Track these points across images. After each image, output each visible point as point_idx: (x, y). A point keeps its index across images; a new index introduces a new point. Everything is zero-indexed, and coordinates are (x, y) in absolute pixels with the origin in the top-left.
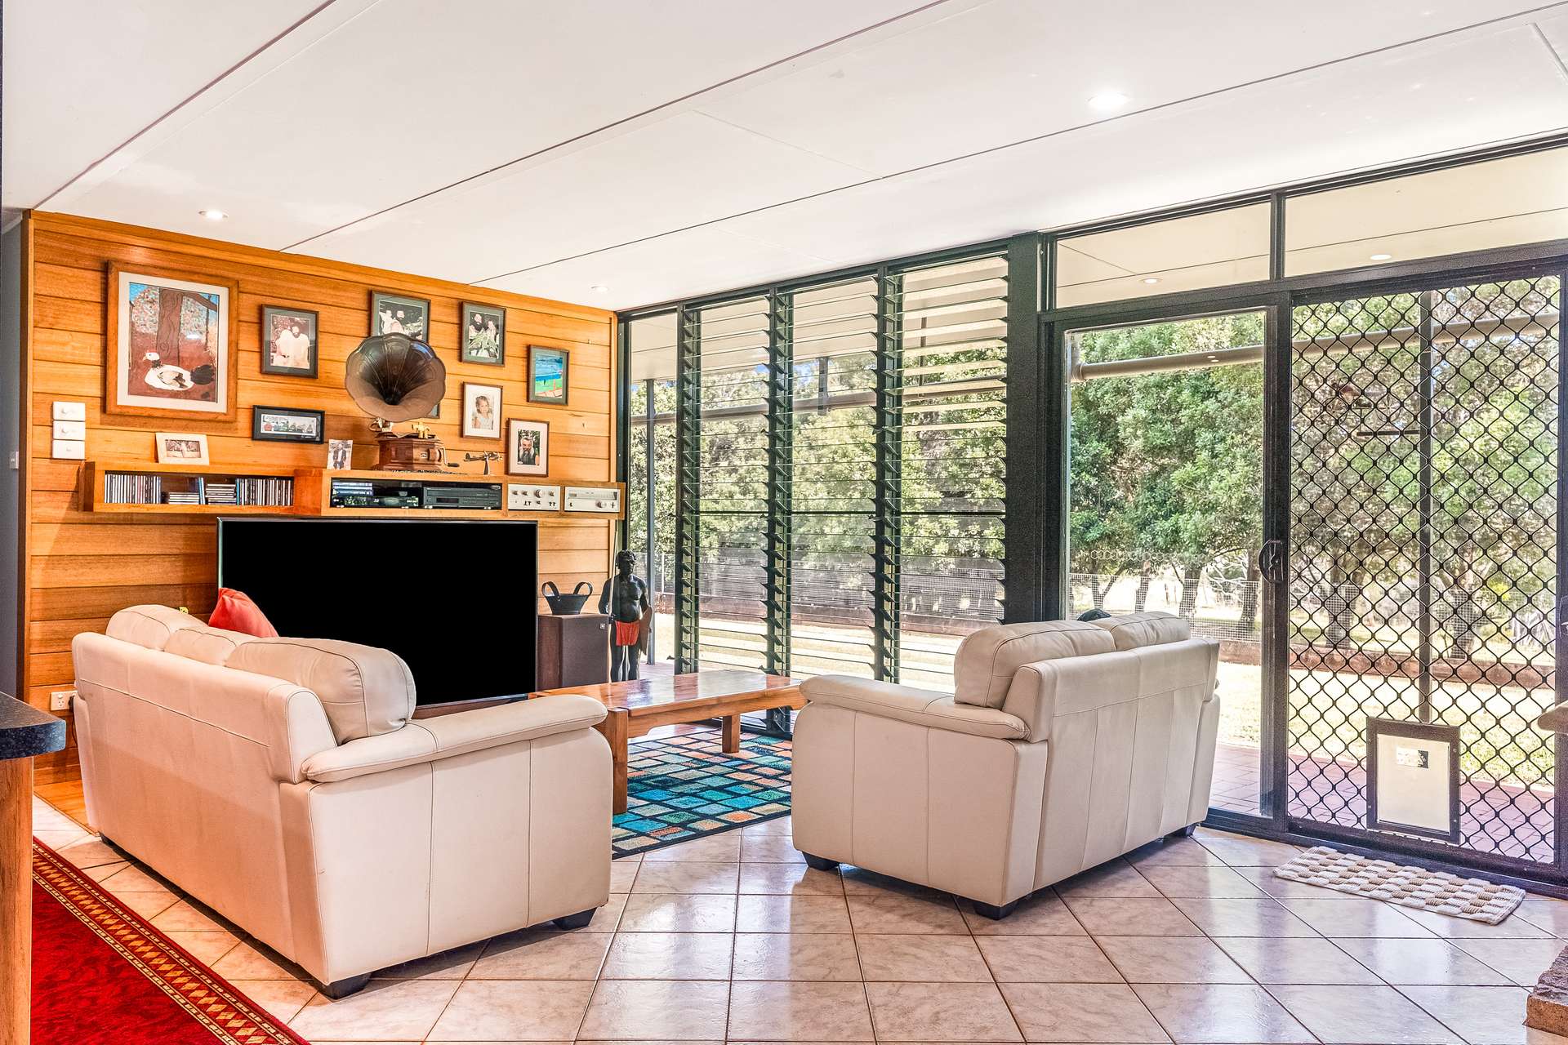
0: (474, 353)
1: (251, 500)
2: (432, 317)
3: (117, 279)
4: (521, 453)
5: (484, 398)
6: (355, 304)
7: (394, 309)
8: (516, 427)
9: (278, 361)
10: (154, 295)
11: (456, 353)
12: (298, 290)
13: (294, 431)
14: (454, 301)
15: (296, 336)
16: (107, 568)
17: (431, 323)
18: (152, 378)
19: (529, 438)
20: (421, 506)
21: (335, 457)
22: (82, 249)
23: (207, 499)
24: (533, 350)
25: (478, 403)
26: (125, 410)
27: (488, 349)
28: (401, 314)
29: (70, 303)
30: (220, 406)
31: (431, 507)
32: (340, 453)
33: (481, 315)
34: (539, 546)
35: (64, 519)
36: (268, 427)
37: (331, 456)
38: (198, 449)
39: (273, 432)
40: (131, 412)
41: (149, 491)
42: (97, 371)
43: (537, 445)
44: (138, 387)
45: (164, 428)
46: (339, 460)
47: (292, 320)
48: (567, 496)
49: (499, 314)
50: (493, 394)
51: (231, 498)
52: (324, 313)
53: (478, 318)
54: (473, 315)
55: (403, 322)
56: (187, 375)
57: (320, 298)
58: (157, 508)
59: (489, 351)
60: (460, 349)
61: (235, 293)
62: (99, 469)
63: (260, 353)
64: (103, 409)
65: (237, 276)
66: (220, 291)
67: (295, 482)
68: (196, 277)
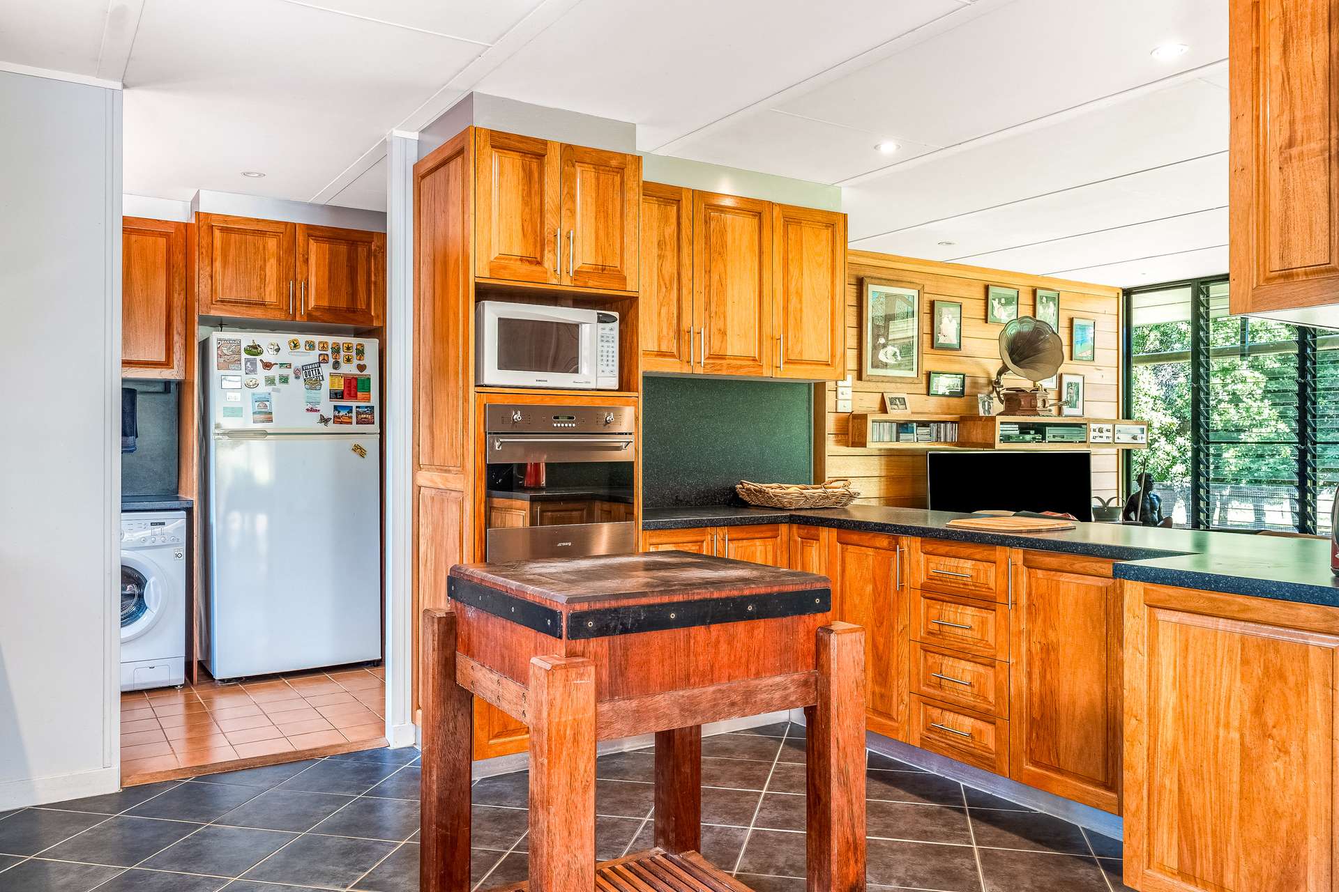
1: (938, 438)
3: (867, 290)
6: (979, 296)
8: (1065, 380)
9: (942, 340)
10: (883, 298)
14: (1031, 289)
15: (951, 321)
18: (882, 356)
19: (1073, 388)
20: (1043, 440)
21: (984, 407)
23: (918, 439)
24: (1074, 321)
26: (871, 378)
28: (1003, 300)
30: (914, 374)
31: (1047, 441)
32: (986, 403)
33: (1045, 296)
37: (980, 406)
38: (905, 404)
40: (874, 379)
41: (891, 434)
42: (857, 353)
43: (1077, 393)
46: (987, 408)
47: (949, 310)
48: (1116, 431)
49: (1054, 295)
51: (929, 437)
53: (1045, 299)
54: (1042, 297)
55: (1005, 306)
56: (898, 353)
57: (964, 294)
58: (893, 445)
61: (921, 293)
62: (870, 419)
63: (932, 334)
64: (860, 378)
65: (921, 282)
66: (914, 293)
67: (961, 425)
68: (903, 284)
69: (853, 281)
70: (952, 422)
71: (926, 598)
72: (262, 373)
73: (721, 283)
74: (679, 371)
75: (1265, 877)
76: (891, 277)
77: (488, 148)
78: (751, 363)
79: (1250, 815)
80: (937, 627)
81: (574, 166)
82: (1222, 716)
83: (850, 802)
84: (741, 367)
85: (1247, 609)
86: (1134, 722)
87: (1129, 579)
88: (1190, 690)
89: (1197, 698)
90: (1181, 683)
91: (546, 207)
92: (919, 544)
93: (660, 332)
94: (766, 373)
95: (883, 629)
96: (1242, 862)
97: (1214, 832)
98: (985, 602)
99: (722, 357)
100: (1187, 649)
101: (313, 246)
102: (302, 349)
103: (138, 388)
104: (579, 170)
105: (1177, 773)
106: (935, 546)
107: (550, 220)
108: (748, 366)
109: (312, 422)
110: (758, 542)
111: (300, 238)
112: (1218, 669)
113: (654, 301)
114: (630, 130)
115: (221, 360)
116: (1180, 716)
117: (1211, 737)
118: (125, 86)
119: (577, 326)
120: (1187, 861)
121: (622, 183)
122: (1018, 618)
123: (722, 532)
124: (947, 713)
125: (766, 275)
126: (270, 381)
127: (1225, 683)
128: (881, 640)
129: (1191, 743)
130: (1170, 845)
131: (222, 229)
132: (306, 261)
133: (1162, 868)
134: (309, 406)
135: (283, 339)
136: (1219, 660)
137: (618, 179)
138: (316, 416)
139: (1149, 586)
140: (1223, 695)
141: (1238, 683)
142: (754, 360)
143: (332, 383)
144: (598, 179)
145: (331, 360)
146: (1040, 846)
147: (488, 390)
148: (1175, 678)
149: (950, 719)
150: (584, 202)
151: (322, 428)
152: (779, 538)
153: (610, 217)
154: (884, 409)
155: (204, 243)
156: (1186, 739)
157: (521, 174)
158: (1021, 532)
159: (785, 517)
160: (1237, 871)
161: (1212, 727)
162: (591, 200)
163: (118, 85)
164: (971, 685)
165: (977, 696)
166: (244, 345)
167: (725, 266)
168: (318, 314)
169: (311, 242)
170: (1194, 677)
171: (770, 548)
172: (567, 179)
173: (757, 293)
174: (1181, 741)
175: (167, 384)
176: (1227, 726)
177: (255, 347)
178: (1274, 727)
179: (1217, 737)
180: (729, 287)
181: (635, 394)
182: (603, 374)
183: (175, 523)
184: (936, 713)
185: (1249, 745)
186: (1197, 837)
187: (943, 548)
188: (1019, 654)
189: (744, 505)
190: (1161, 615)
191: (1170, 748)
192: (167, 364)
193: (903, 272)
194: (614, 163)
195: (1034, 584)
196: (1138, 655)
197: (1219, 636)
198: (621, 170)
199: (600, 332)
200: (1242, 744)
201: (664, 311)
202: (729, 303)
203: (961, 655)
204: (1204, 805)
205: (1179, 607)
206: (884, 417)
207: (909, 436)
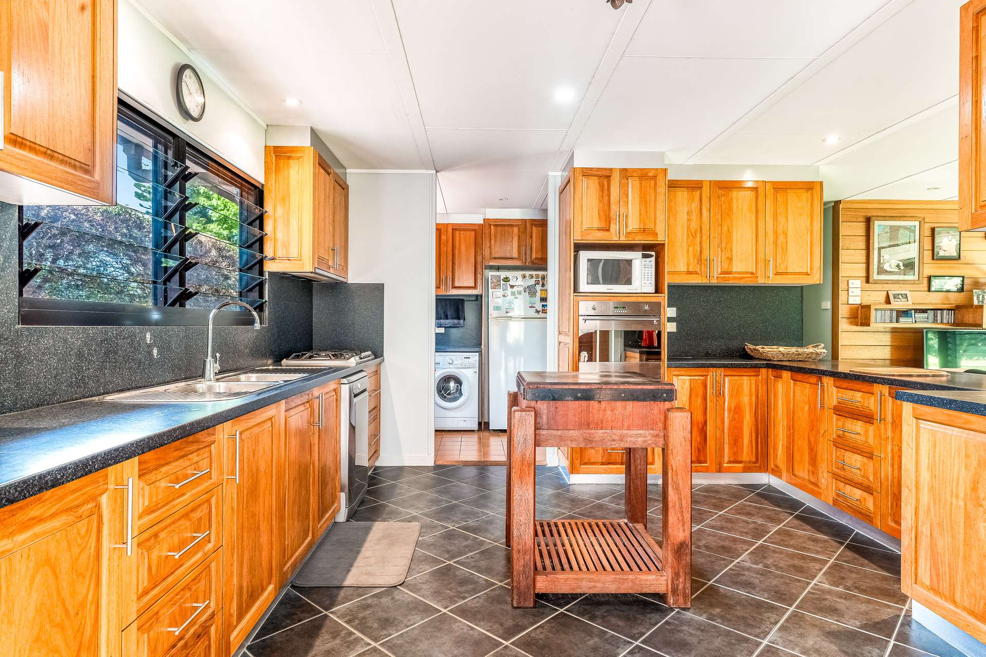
1: (935, 320)
3: (873, 224)
9: (940, 253)
10: (888, 230)
12: (948, 218)
15: (951, 240)
18: (887, 267)
21: (978, 298)
23: (916, 321)
26: (876, 281)
29: (853, 237)
30: (915, 277)
32: (981, 296)
37: (975, 298)
38: (907, 298)
39: (938, 288)
40: (879, 282)
41: (891, 317)
42: (865, 265)
44: (881, 271)
46: (981, 300)
47: (948, 233)
51: (926, 320)
56: (901, 264)
58: (896, 325)
61: (922, 223)
62: (873, 308)
63: (933, 250)
64: (868, 281)
65: (922, 216)
66: (917, 224)
67: (956, 312)
68: (906, 219)
69: (863, 220)
70: (948, 310)
71: (837, 414)
72: (510, 290)
73: (729, 232)
74: (700, 282)
75: (978, 598)
76: (895, 215)
77: (581, 177)
78: (750, 275)
79: (969, 556)
80: (841, 433)
81: (627, 179)
82: (954, 491)
83: (680, 499)
84: (743, 278)
85: (968, 422)
86: (907, 490)
87: (904, 401)
88: (937, 472)
89: (941, 478)
90: (932, 468)
91: (612, 201)
92: (832, 382)
93: (689, 260)
94: (761, 281)
95: (814, 433)
96: (965, 586)
97: (950, 565)
98: (867, 418)
99: (730, 273)
100: (935, 446)
101: (534, 229)
102: (527, 278)
103: (465, 298)
104: (630, 180)
105: (929, 525)
106: (841, 383)
107: (614, 208)
108: (748, 277)
109: (532, 312)
110: (745, 378)
111: (528, 226)
112: (952, 460)
113: (685, 244)
114: (662, 155)
115: (492, 285)
116: (932, 489)
117: (948, 504)
118: (437, 172)
119: (631, 261)
120: (935, 582)
121: (655, 185)
122: (886, 430)
123: (721, 371)
124: (848, 486)
125: (761, 224)
126: (513, 294)
127: (956, 469)
128: (812, 439)
129: (937, 506)
130: (925, 571)
131: (495, 226)
132: (531, 236)
133: (923, 585)
134: (531, 305)
135: (519, 274)
136: (953, 454)
137: (652, 183)
138: (534, 309)
139: (916, 406)
140: (955, 477)
141: (963, 469)
142: (752, 273)
143: (541, 294)
144: (641, 184)
145: (541, 283)
146: (880, 569)
147: (582, 294)
148: (929, 464)
149: (849, 490)
150: (633, 197)
151: (536, 315)
152: (760, 377)
153: (648, 203)
154: (888, 301)
155: (487, 232)
156: (934, 504)
157: (598, 187)
158: (894, 375)
159: (763, 364)
160: (962, 592)
161: (949, 498)
162: (637, 196)
163: (434, 172)
164: (859, 469)
165: (863, 477)
166: (502, 278)
167: (731, 221)
168: (536, 261)
169: (534, 227)
170: (939, 464)
171: (753, 382)
172: (624, 187)
173: (754, 233)
174: (932, 505)
175: (477, 296)
176: (957, 496)
177: (507, 278)
178: (983, 500)
179: (952, 504)
180: (734, 233)
181: (664, 295)
182: (644, 285)
183: (475, 357)
184: (841, 485)
185: (970, 510)
186: (940, 566)
187: (845, 384)
188: (886, 453)
189: (750, 357)
190: (923, 424)
191: (926, 508)
192: (475, 287)
193: (907, 211)
194: (650, 174)
195: (895, 408)
196: (909, 449)
197: (953, 438)
198: (654, 177)
199: (644, 263)
200: (965, 509)
201: (691, 249)
202: (734, 242)
203: (855, 451)
204: (944, 547)
205: (931, 419)
206: (888, 306)
207: (909, 320)
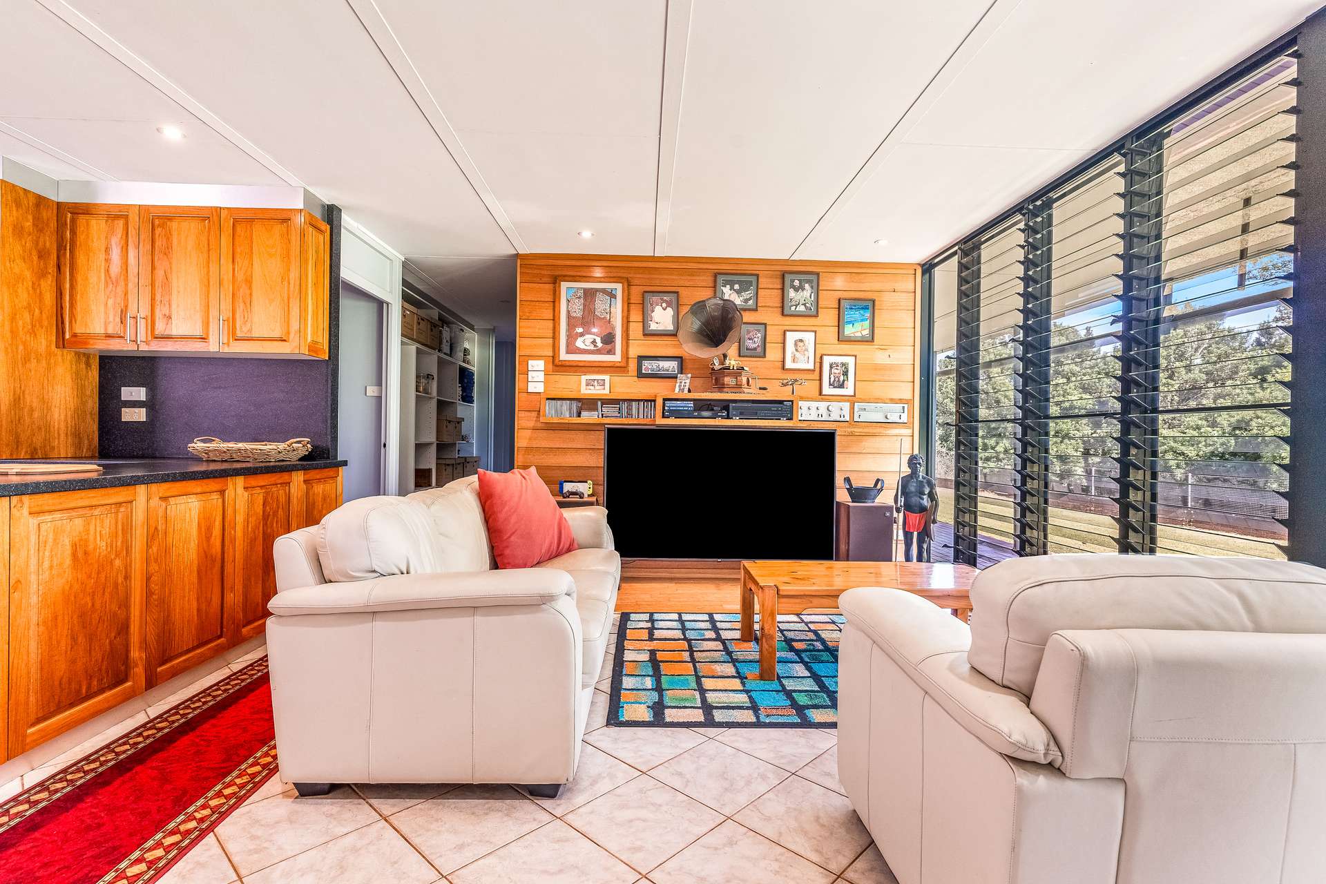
0: (793, 308)
1: (629, 415)
2: (760, 286)
3: (560, 286)
4: (832, 380)
5: (801, 341)
6: (704, 284)
7: (732, 284)
8: (827, 361)
9: (653, 327)
10: (581, 293)
11: (780, 309)
12: (667, 280)
13: (663, 370)
14: (779, 273)
15: (664, 309)
16: (555, 455)
17: (759, 290)
18: (579, 343)
19: (839, 368)
20: (728, 417)
21: (680, 386)
22: (543, 272)
23: (602, 414)
24: (842, 302)
25: (796, 345)
26: (564, 363)
27: (804, 305)
28: (737, 287)
29: (537, 304)
30: (617, 358)
31: (738, 418)
32: (683, 383)
33: (798, 280)
34: (837, 449)
35: (534, 426)
36: (647, 369)
37: (677, 385)
38: (604, 385)
39: (650, 372)
40: (568, 364)
41: (570, 410)
42: (551, 341)
43: (846, 373)
44: (571, 349)
45: (585, 373)
46: (682, 387)
47: (662, 299)
48: (856, 409)
49: (814, 278)
50: (809, 337)
51: (617, 414)
52: (682, 292)
53: (797, 283)
54: (793, 281)
55: (738, 292)
56: (598, 340)
57: (681, 283)
58: (576, 420)
59: (805, 306)
60: (783, 307)
61: (626, 286)
64: (553, 363)
65: (624, 276)
66: (618, 286)
70: (647, 401)
73: (167, 278)
78: (197, 340)
93: (107, 318)
94: (214, 349)
99: (169, 337)
108: (195, 344)
113: (102, 295)
125: (214, 268)
142: (200, 338)
167: (170, 263)
173: (204, 281)
180: (175, 280)
201: (110, 302)
202: (174, 293)
